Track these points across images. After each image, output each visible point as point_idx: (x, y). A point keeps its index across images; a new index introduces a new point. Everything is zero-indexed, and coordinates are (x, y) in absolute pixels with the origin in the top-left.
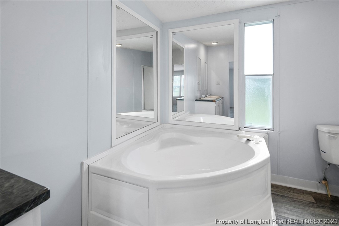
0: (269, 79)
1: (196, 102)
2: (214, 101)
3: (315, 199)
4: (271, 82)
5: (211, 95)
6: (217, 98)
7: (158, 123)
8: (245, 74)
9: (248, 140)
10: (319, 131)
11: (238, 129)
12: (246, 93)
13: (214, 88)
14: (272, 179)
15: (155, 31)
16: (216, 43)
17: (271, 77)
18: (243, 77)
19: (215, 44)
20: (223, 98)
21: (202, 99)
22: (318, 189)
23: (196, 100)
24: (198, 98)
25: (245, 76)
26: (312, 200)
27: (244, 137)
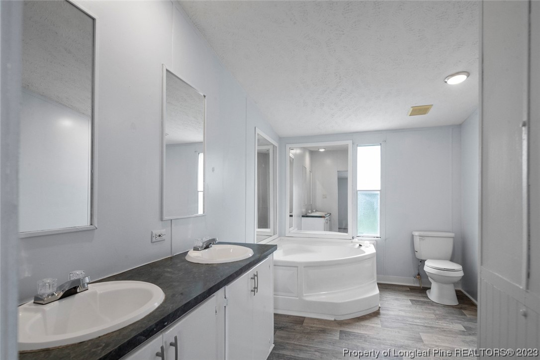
0: (378, 194)
1: (303, 218)
2: (324, 217)
3: (410, 289)
4: (379, 197)
5: (317, 211)
6: (326, 215)
7: (276, 236)
8: (358, 189)
9: (360, 245)
10: (414, 237)
11: (351, 238)
12: (358, 206)
13: (319, 202)
14: (378, 279)
15: (272, 144)
16: (324, 150)
17: (379, 192)
18: (356, 193)
19: (322, 150)
20: (330, 214)
21: (308, 214)
22: (414, 284)
23: (303, 216)
24: (304, 214)
25: (357, 191)
26: (409, 289)
27: (357, 243)
